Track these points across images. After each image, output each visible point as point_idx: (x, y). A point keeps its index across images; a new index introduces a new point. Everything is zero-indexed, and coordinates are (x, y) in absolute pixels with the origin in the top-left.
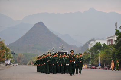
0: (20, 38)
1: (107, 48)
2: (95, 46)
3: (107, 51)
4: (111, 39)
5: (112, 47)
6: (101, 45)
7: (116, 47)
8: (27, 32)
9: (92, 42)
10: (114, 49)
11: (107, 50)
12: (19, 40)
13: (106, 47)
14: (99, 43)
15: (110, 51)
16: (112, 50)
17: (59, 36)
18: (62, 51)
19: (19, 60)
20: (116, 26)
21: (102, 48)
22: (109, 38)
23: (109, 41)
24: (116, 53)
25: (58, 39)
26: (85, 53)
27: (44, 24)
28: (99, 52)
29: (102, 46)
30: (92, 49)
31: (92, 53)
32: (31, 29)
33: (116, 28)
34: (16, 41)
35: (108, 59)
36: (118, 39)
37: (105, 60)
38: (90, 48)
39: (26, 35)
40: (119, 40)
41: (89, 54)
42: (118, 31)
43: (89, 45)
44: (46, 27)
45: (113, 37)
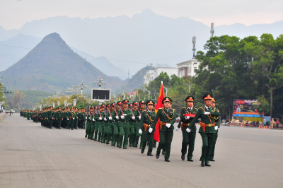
0: (17, 61)
1: (180, 84)
2: (157, 79)
3: (180, 89)
4: (185, 66)
5: (189, 82)
6: (168, 77)
7: (197, 81)
8: (30, 52)
9: (150, 72)
10: (195, 84)
11: (179, 87)
12: (15, 65)
13: (177, 82)
14: (166, 73)
15: (185, 88)
16: (189, 88)
17: (88, 60)
18: (100, 89)
19: (16, 103)
20: (194, 42)
21: (170, 83)
22: (181, 64)
23: (181, 69)
24: (196, 93)
25: (87, 65)
26: (140, 92)
27: (61, 37)
28: (165, 91)
29: (170, 78)
30: (152, 84)
31: (152, 92)
32: (38, 46)
33: (194, 46)
34: (9, 69)
35: (181, 103)
36: (201, 67)
37: (177, 104)
38: (147, 82)
39: (28, 56)
40: (203, 69)
41: (147, 93)
42: (202, 53)
43: (145, 78)
44: (64, 42)
45: (189, 62)
